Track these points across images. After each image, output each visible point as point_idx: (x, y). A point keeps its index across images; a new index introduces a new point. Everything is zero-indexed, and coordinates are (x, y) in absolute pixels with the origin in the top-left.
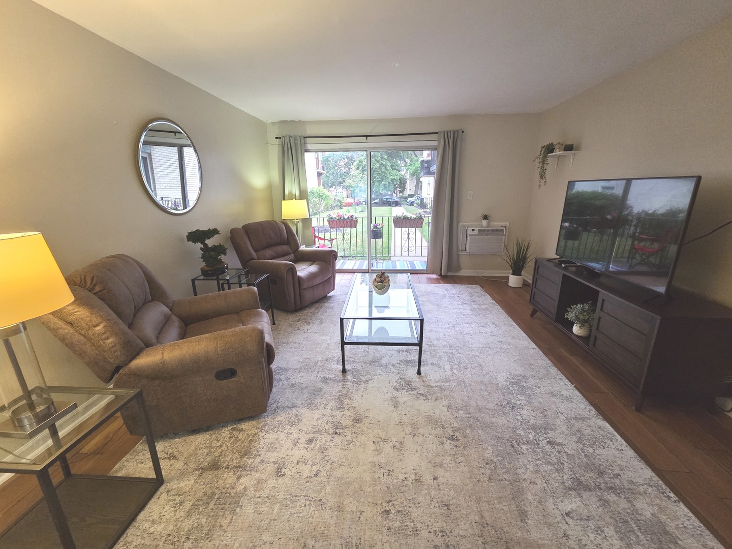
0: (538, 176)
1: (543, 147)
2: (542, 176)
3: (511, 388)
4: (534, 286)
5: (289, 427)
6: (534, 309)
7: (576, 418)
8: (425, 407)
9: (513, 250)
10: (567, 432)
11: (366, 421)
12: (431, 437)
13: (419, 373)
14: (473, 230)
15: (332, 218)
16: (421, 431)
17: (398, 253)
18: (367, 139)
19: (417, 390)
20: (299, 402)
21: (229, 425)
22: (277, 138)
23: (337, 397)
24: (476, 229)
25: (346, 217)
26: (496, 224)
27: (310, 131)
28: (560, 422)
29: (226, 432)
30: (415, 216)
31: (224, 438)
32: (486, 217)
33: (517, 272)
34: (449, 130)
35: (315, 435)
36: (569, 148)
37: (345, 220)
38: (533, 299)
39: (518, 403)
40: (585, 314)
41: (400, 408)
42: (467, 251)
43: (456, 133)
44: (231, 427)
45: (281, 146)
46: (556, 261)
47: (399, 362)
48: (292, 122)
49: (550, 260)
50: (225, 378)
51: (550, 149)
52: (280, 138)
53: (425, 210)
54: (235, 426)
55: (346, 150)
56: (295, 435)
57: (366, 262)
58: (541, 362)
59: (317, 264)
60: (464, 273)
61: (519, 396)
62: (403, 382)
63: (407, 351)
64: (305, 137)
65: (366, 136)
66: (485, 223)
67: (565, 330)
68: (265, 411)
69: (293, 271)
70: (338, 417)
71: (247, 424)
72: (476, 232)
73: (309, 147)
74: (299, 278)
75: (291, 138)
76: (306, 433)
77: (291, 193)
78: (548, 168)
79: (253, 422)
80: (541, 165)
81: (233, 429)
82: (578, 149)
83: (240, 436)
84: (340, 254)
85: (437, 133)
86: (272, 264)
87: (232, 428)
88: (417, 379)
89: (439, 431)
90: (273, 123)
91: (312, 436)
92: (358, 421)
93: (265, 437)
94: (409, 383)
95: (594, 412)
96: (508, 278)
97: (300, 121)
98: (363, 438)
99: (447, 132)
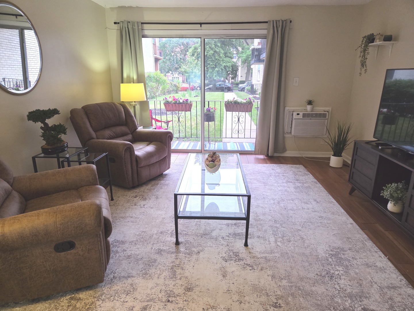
0: (359, 65)
1: (365, 37)
2: (363, 64)
3: (330, 260)
4: (353, 167)
5: (125, 296)
6: (353, 188)
7: (388, 287)
8: (251, 276)
9: (335, 133)
10: (379, 300)
11: (196, 289)
12: (256, 304)
13: (246, 245)
14: (298, 114)
15: (168, 102)
16: (247, 298)
17: (229, 135)
18: (201, 26)
19: (244, 261)
20: (134, 273)
21: (67, 295)
22: (115, 23)
23: (170, 268)
24: (301, 114)
25: (181, 101)
26: (320, 109)
27: (147, 18)
28: (374, 291)
29: (64, 301)
30: (245, 101)
31: (63, 306)
32: (310, 103)
33: (337, 153)
34: (278, 20)
35: (149, 303)
36: (388, 38)
37: (180, 103)
38: (352, 178)
39: (337, 273)
40: (399, 192)
41: (228, 277)
42: (293, 134)
43: (284, 22)
44: (70, 297)
45: (119, 31)
46: (374, 144)
47: (228, 234)
48: (130, 8)
49: (368, 143)
50: (64, 250)
51: (371, 39)
52: (119, 23)
53: (254, 96)
54: (73, 295)
55: (181, 36)
56: (130, 304)
57: (200, 143)
58: (358, 236)
59: (153, 144)
60: (289, 154)
61: (337, 267)
62: (231, 254)
63: (235, 224)
64: (142, 23)
65: (201, 24)
66: (309, 107)
67: (381, 207)
68: (102, 281)
69: (131, 150)
70: (171, 286)
71: (84, 293)
72: (301, 116)
73: (146, 32)
74: (137, 157)
75: (129, 24)
76: (141, 301)
77: (129, 77)
78: (368, 57)
79: (91, 292)
80: (362, 54)
81: (72, 298)
82: (396, 39)
83: (78, 305)
84: (176, 135)
85: (267, 22)
86: (111, 143)
87: (70, 298)
88: (244, 251)
89: (263, 299)
90: (112, 9)
91: (146, 304)
92: (189, 289)
93: (102, 305)
94: (236, 254)
95: (404, 281)
96: (329, 159)
97: (137, 7)
98: (194, 305)
99: (276, 21)
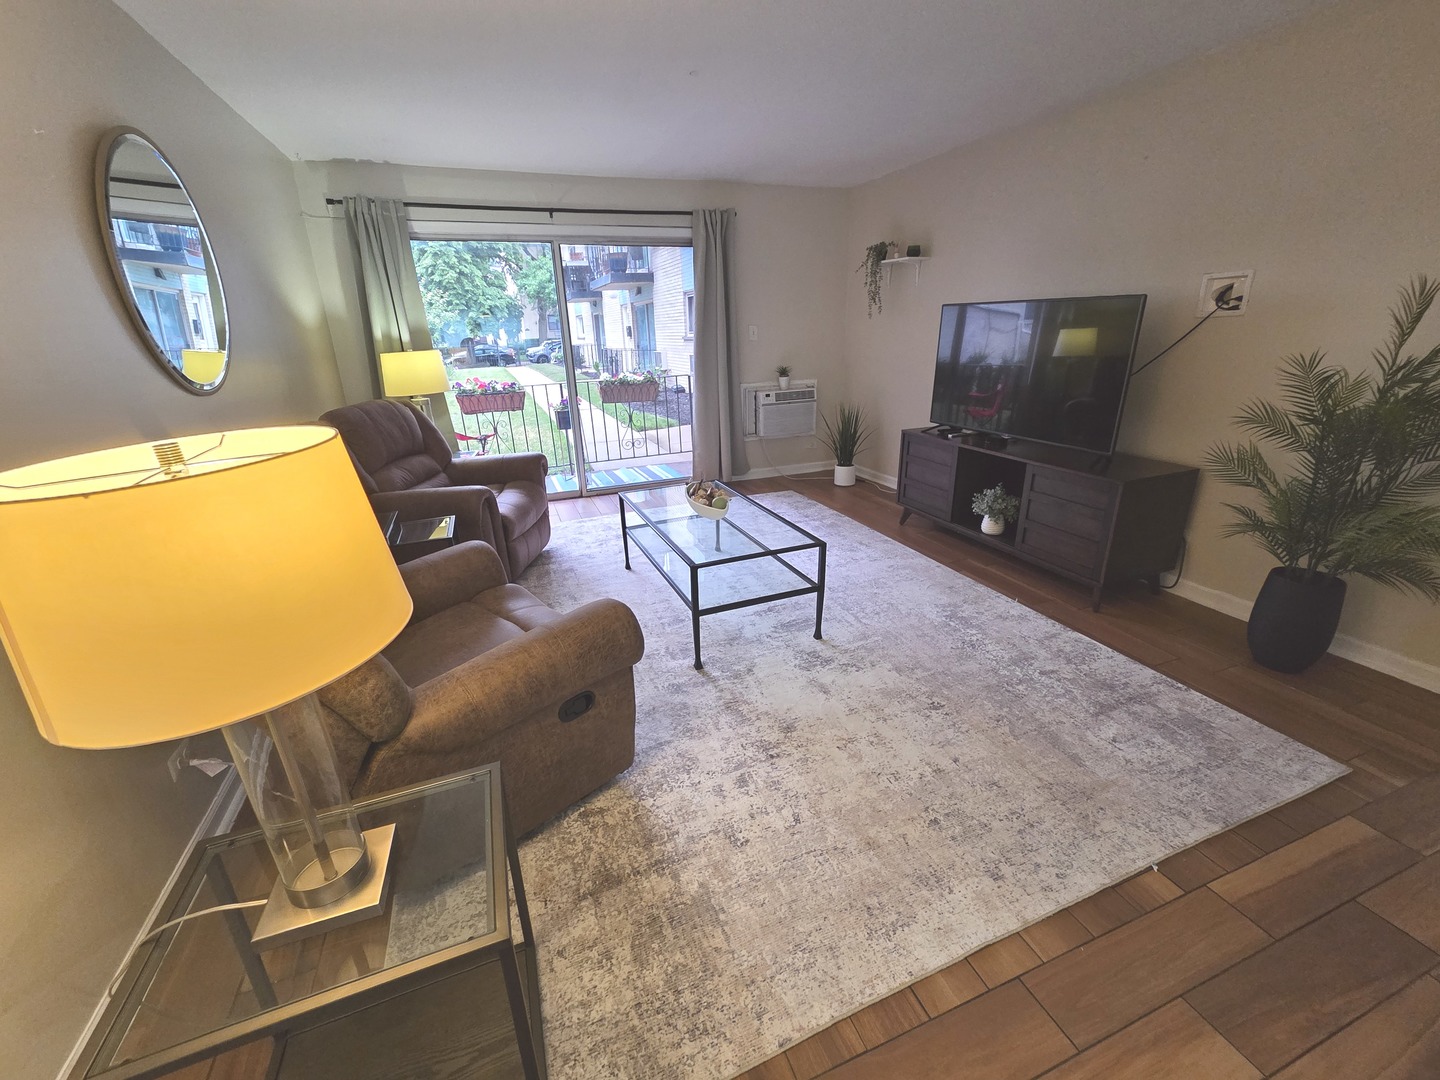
0: (866, 299)
1: (871, 248)
2: (874, 296)
3: (952, 623)
4: (903, 475)
5: (686, 776)
6: (906, 509)
7: (1046, 638)
8: (867, 678)
9: (836, 424)
10: (1049, 656)
11: (799, 725)
12: (906, 714)
13: (818, 635)
14: (768, 396)
15: (464, 391)
16: (887, 711)
17: (602, 456)
18: (551, 215)
19: (836, 661)
20: (665, 736)
21: (569, 813)
22: (330, 201)
23: (723, 708)
24: (772, 394)
25: (499, 387)
26: (800, 383)
27: (415, 191)
28: (1033, 648)
29: (572, 824)
30: (641, 378)
31: (580, 834)
32: (783, 372)
33: (846, 460)
34: (712, 209)
35: (742, 771)
36: (914, 252)
37: (496, 393)
38: (904, 496)
39: (974, 638)
40: (1000, 501)
41: (833, 692)
42: (762, 434)
43: (725, 216)
44: (576, 814)
45: (344, 223)
46: (936, 432)
47: (773, 629)
48: (367, 164)
49: (925, 431)
50: (577, 714)
51: (880, 252)
52: (340, 202)
54: (582, 809)
55: (506, 238)
56: (708, 784)
58: (960, 581)
60: (755, 474)
61: (968, 630)
62: (805, 657)
63: (770, 610)
64: (407, 204)
65: (551, 211)
66: (783, 381)
67: (970, 533)
68: (630, 765)
70: (754, 734)
71: (601, 797)
72: (772, 399)
73: (417, 227)
74: (504, 518)
75: (372, 205)
76: (723, 774)
77: (387, 337)
78: (881, 284)
79: (613, 791)
80: (869, 280)
81: (584, 815)
82: (927, 253)
83: (610, 821)
85: (690, 213)
87: (580, 815)
88: (823, 647)
89: (911, 704)
90: (313, 164)
91: (738, 773)
92: (788, 729)
93: (657, 803)
94: (814, 654)
95: (1058, 626)
96: (832, 473)
97: (386, 163)
98: (817, 747)
99: (710, 211)
